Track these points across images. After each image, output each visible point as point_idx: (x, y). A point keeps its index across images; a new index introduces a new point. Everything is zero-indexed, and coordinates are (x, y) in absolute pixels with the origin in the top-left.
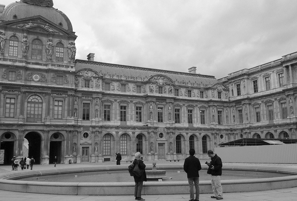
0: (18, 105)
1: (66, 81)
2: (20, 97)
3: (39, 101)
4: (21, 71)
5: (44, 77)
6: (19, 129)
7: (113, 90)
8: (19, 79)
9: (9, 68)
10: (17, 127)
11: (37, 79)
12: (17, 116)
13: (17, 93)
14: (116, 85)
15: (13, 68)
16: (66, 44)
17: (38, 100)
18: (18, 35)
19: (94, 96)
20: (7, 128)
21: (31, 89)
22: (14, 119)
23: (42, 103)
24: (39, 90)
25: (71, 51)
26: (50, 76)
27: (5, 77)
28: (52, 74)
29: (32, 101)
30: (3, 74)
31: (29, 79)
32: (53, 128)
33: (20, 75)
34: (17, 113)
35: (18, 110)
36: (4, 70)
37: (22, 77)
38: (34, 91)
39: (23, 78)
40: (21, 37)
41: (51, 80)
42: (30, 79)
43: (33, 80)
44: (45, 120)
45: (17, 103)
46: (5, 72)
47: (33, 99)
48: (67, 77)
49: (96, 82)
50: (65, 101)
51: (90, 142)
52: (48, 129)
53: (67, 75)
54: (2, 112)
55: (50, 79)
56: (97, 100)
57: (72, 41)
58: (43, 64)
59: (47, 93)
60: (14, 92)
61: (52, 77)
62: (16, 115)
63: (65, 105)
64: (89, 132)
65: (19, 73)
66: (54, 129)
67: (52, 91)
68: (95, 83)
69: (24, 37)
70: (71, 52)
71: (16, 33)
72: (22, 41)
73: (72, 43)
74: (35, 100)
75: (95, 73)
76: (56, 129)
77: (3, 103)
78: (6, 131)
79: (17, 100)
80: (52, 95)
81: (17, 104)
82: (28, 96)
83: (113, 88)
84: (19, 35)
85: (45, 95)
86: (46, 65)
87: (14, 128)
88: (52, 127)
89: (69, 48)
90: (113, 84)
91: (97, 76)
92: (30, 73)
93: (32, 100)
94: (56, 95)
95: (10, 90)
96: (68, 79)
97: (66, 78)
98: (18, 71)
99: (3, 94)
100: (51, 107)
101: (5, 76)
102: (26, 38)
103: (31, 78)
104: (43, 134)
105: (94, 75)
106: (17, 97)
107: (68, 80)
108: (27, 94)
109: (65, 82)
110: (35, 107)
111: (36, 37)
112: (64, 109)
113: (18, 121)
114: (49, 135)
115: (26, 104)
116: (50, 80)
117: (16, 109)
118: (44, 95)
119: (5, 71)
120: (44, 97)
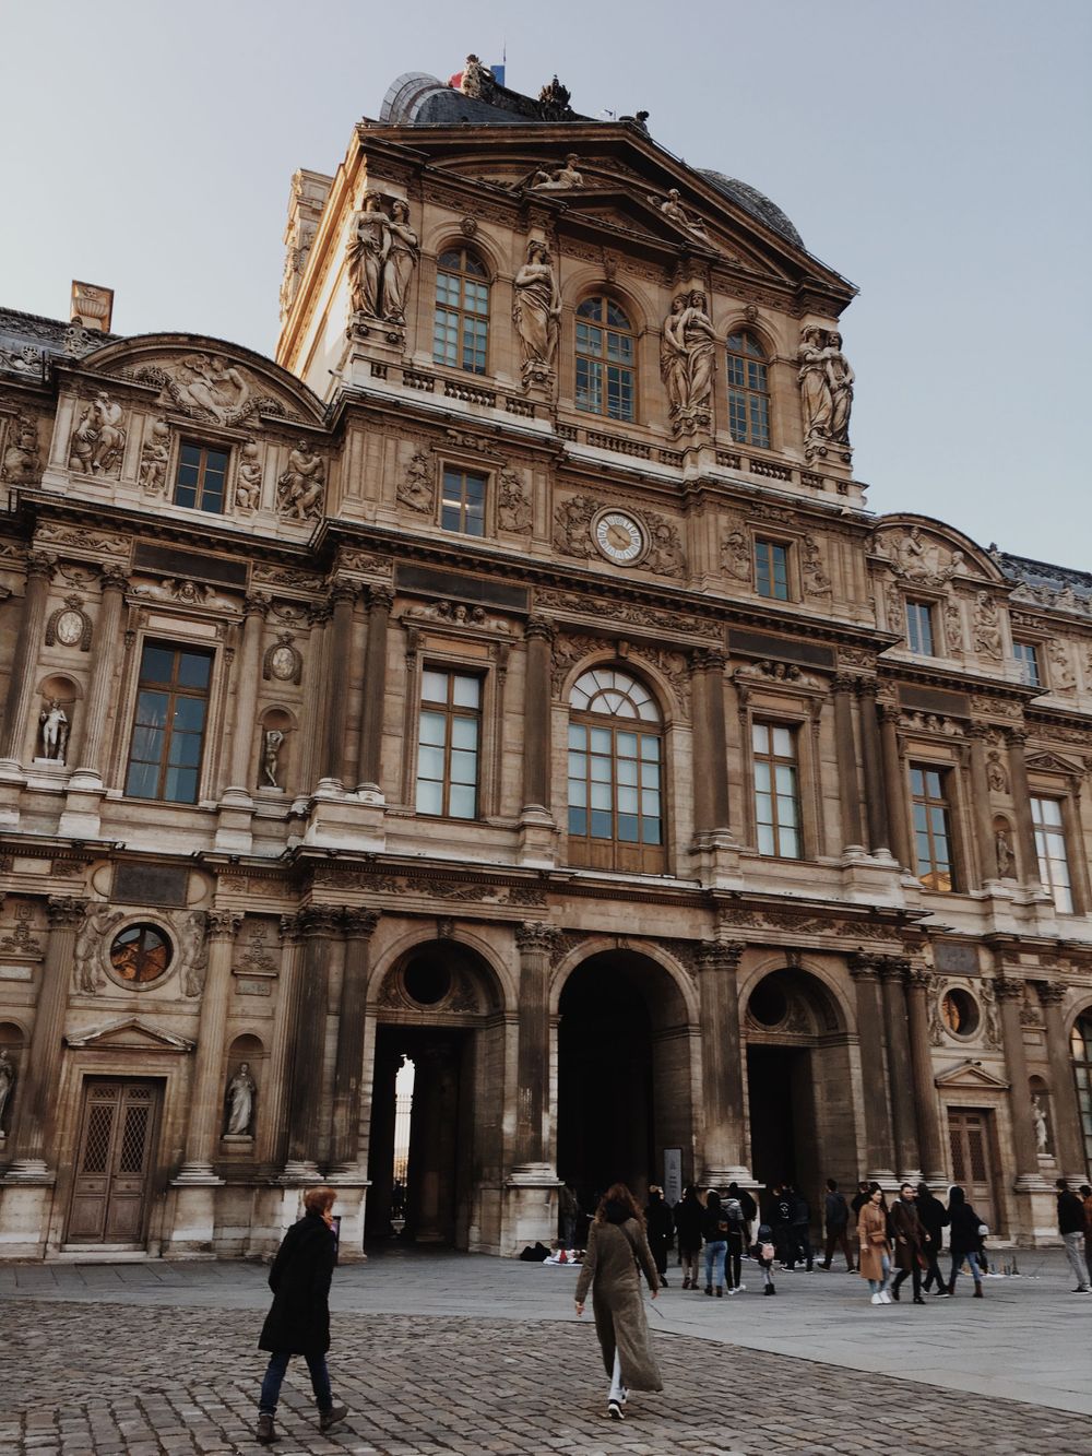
0: (506, 725)
1: (818, 579)
2: (516, 661)
3: (637, 711)
4: (527, 474)
5: (671, 537)
6: (529, 924)
7: (1068, 691)
8: (516, 531)
9: (448, 439)
10: (514, 897)
11: (623, 548)
12: (504, 812)
13: (498, 627)
14: (1082, 664)
15: (470, 441)
16: (784, 336)
17: (635, 708)
18: (490, 237)
19: (981, 712)
20: (436, 906)
21: (598, 611)
22: (483, 831)
23: (662, 731)
24: (647, 625)
25: (827, 381)
26: (712, 529)
27: (420, 501)
28: (724, 519)
29: (594, 709)
30: (402, 479)
31: (576, 545)
32: (760, 931)
33: (519, 498)
34: (506, 791)
35: (512, 766)
36: (409, 448)
37: (533, 514)
38: (615, 626)
39: (540, 528)
40: (509, 252)
41: (720, 557)
42: (582, 541)
43: (601, 556)
44: (705, 860)
45: (501, 709)
46: (419, 468)
47: (601, 692)
48: (816, 549)
49: (979, 616)
50: (815, 722)
51: (993, 1068)
52: (730, 933)
53: (820, 540)
54: (398, 774)
55: (713, 551)
56: (996, 744)
57: (826, 325)
58: (654, 452)
59: (703, 651)
60: (479, 619)
61: (726, 539)
62: (498, 797)
63: (822, 757)
64: (977, 983)
65: (513, 488)
66: (773, 941)
67: (735, 639)
68: (970, 624)
69: (532, 254)
70: (827, 391)
71: (481, 225)
72: (521, 278)
73: (824, 334)
74: (614, 700)
75: (968, 559)
76: (788, 938)
77: (400, 700)
78: (428, 933)
79: (501, 682)
80: (729, 668)
81: (501, 716)
82: (570, 668)
83: (1064, 675)
84: (498, 238)
85: (683, 671)
86: (678, 459)
87: (493, 904)
88: (759, 916)
89: (812, 362)
90: (1061, 654)
91: (978, 577)
92: (580, 503)
93: (592, 700)
94: (760, 672)
95: (454, 604)
96: (825, 564)
97: (814, 556)
98: (506, 472)
99: (406, 628)
100: (734, 762)
101: (415, 491)
102: (543, 261)
103: (589, 537)
104: (692, 974)
105: (962, 570)
106: (502, 658)
107: (828, 575)
108: (566, 648)
109: (813, 586)
110: (612, 757)
111: (596, 274)
112: (819, 786)
113: (516, 849)
114: (739, 986)
115: (559, 720)
116: (713, 558)
117: (499, 756)
118: (677, 666)
119: (415, 459)
120: (676, 681)
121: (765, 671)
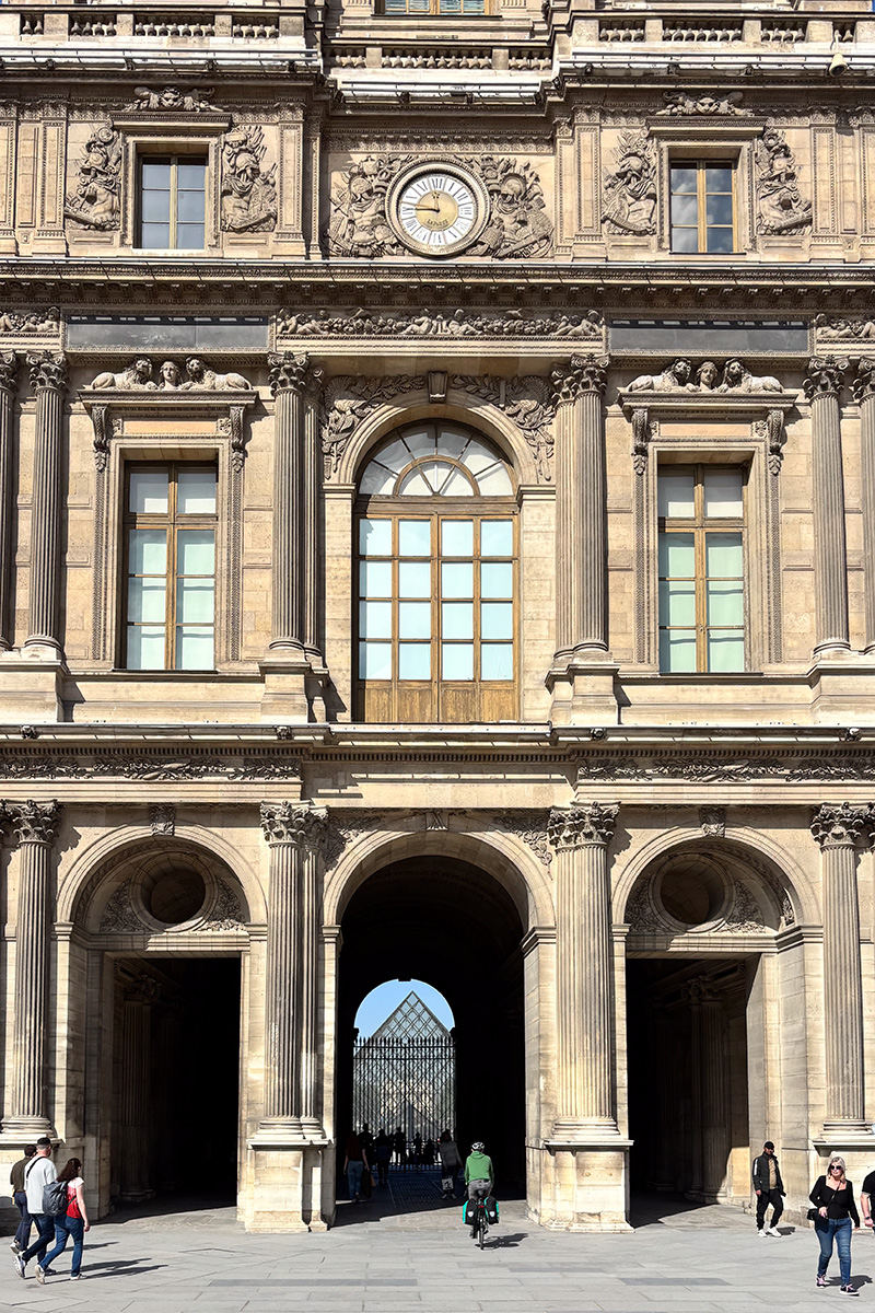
0: (248, 528)
1: (786, 205)
2: (264, 430)
3: (475, 485)
5: (527, 192)
8: (249, 229)
9: (136, 104)
11: (444, 226)
13: (226, 384)
15: (172, 99)
17: (473, 479)
21: (384, 329)
22: (218, 686)
23: (514, 508)
24: (468, 337)
26: (588, 157)
27: (98, 213)
28: (611, 134)
29: (406, 491)
30: (72, 183)
31: (360, 236)
33: (253, 173)
35: (259, 587)
36: (84, 130)
37: (276, 196)
38: (411, 347)
39: (289, 215)
46: (96, 159)
47: (417, 467)
48: (785, 151)
50: (776, 451)
53: (795, 135)
54: (87, 620)
55: (589, 195)
59: (566, 363)
60: (195, 376)
62: (235, 635)
65: (245, 160)
77: (89, 515)
78: (136, 829)
79: (239, 469)
82: (352, 431)
85: (539, 404)
92: (371, 166)
93: (401, 478)
94: (671, 382)
95: (155, 362)
96: (804, 176)
97: (780, 164)
98: (233, 137)
99: (92, 410)
100: (619, 536)
103: (385, 219)
104: (547, 859)
106: (238, 430)
107: (806, 194)
108: (343, 400)
109: (776, 217)
110: (436, 561)
112: (774, 555)
113: (260, 705)
116: (587, 205)
118: (528, 399)
119: (91, 148)
120: (530, 424)
121: (682, 380)
